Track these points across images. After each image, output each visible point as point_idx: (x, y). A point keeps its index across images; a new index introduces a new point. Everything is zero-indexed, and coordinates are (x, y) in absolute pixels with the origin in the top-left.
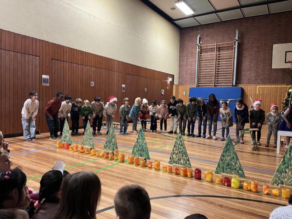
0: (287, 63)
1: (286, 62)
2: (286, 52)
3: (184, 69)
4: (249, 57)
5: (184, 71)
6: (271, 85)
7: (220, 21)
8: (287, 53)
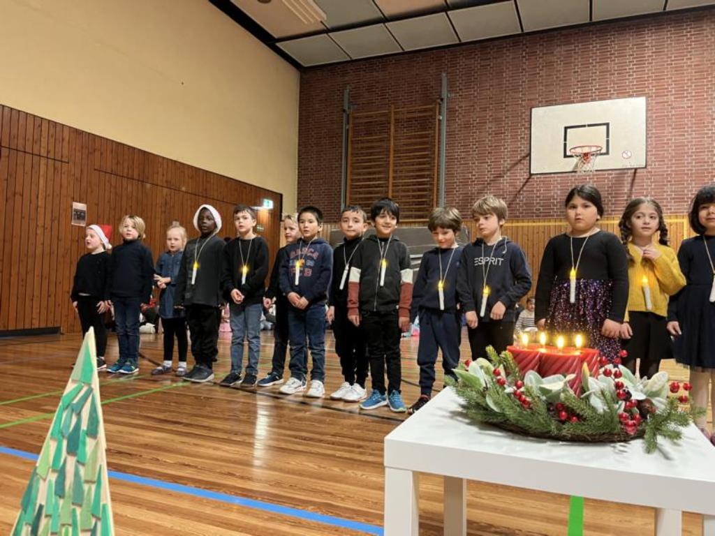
0: (571, 156)
1: (565, 156)
2: (566, 128)
3: (312, 180)
4: (476, 148)
5: (311, 185)
6: (534, 222)
7: (401, 51)
8: (569, 130)
